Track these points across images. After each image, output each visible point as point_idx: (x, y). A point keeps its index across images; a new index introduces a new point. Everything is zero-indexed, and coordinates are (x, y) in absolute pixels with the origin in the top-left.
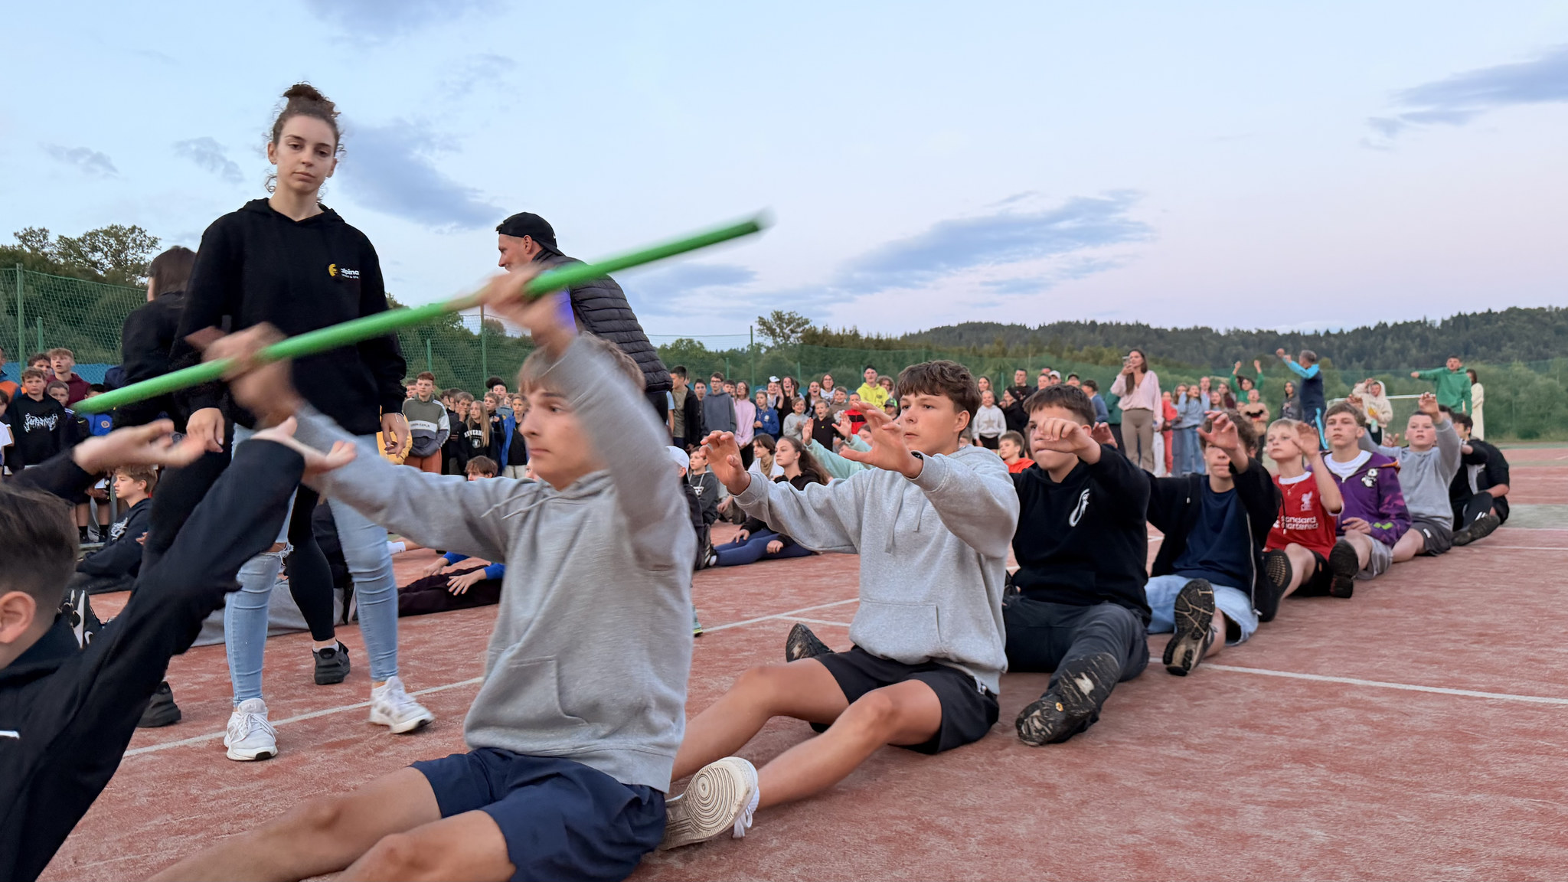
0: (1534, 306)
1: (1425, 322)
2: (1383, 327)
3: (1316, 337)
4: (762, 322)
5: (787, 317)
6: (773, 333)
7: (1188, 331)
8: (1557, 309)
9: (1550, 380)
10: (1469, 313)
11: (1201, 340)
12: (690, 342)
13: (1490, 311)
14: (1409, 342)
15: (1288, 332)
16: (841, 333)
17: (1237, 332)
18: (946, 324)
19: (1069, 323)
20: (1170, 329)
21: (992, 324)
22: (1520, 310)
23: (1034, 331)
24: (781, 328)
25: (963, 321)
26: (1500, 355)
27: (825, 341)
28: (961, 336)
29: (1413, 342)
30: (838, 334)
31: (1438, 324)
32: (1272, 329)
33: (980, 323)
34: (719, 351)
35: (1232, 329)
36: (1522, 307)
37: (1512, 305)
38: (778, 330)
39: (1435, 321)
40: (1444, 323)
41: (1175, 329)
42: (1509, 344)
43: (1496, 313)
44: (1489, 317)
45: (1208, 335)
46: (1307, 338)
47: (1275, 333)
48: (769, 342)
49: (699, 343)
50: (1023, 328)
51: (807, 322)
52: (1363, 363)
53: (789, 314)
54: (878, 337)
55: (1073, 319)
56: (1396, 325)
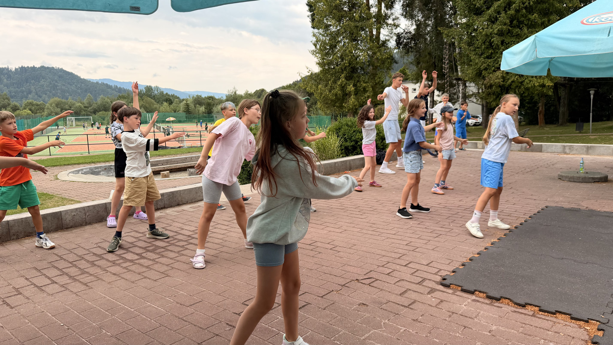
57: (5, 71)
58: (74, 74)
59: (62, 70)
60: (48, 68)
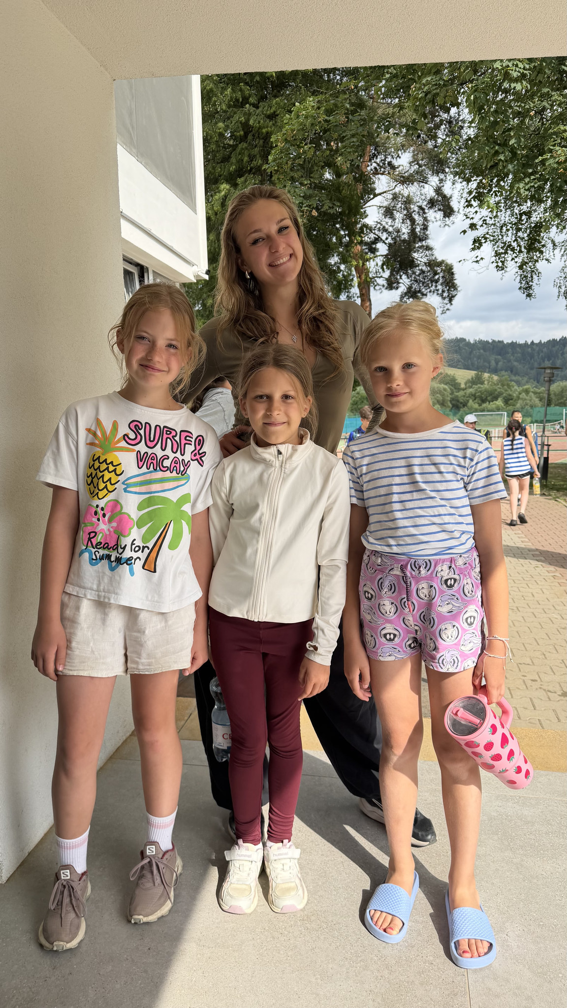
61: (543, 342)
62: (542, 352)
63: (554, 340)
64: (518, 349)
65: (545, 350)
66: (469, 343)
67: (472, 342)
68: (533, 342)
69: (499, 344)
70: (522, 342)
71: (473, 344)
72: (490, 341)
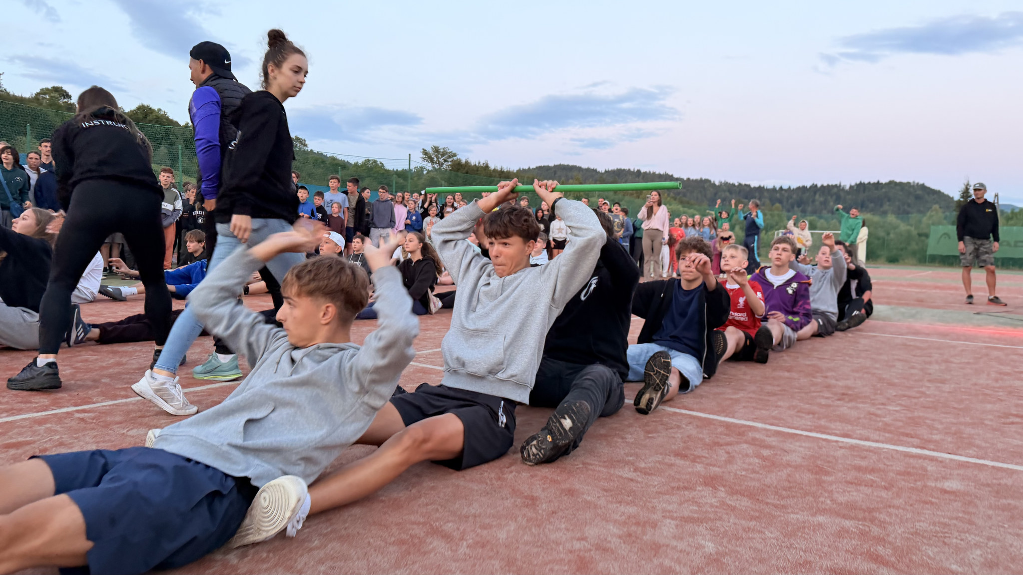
0: (905, 181)
1: (840, 185)
2: (814, 187)
3: (774, 189)
4: (425, 152)
5: (442, 150)
6: (432, 161)
7: (696, 181)
8: (918, 184)
9: (909, 227)
10: (866, 182)
11: (704, 187)
12: (375, 162)
13: (878, 182)
14: (829, 197)
15: (757, 186)
16: (477, 165)
17: (726, 184)
18: (546, 164)
19: (624, 170)
20: (685, 179)
21: (576, 166)
22: (896, 183)
23: (602, 174)
24: (438, 158)
25: (557, 163)
26: (882, 209)
27: (466, 169)
28: (555, 173)
29: (832, 197)
30: (475, 165)
31: (847, 187)
32: (747, 183)
33: (568, 165)
34: (395, 170)
35: (723, 182)
36: (898, 180)
37: (892, 179)
38: (435, 159)
39: (845, 185)
40: (851, 187)
41: (688, 179)
42: (888, 203)
43: (882, 183)
44: (878, 185)
45: (708, 184)
46: (768, 190)
47: (749, 186)
48: (429, 166)
49: (381, 163)
50: (595, 171)
51: (455, 155)
52: (801, 208)
53: (443, 149)
54: (502, 169)
55: (627, 168)
56: (822, 186)
57: (835, 190)
58: (943, 193)
59: (923, 187)
60: (901, 184)
61: (792, 188)
62: (791, 197)
63: (804, 187)
64: (766, 194)
65: (795, 196)
66: (714, 184)
67: (717, 183)
68: (781, 188)
69: (745, 187)
70: (770, 186)
71: (719, 186)
72: (737, 184)
